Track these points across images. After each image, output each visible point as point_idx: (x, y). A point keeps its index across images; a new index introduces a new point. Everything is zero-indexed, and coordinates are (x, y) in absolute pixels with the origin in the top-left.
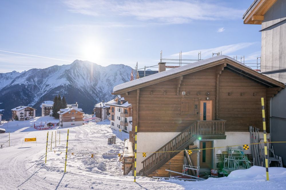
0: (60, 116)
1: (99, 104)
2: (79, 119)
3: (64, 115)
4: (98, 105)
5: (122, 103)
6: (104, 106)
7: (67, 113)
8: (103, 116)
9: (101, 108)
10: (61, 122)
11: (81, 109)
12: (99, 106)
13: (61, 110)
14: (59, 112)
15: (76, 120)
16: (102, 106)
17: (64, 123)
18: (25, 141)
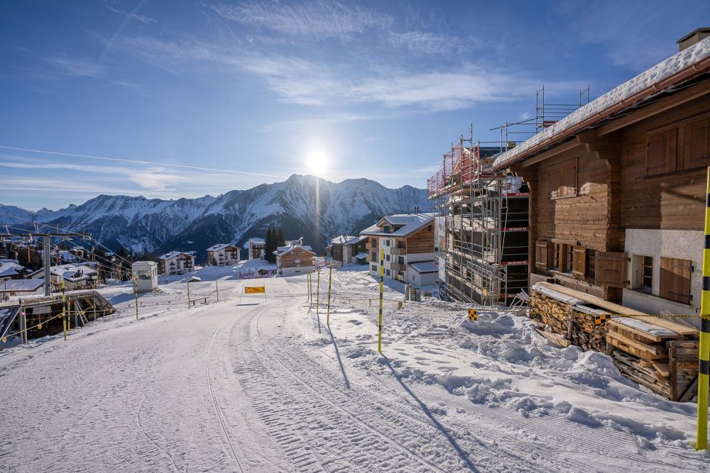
0: (278, 258)
1: (338, 238)
2: (306, 263)
3: (283, 257)
4: (336, 241)
6: (347, 242)
7: (289, 254)
8: (345, 258)
9: (342, 245)
10: (280, 267)
11: (309, 248)
12: (339, 242)
13: (279, 249)
14: (275, 252)
15: (303, 264)
16: (344, 241)
17: (284, 270)
18: (246, 292)
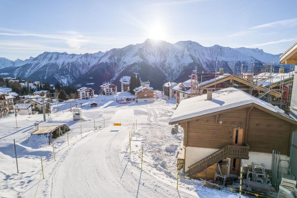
0: (136, 94)
1: (167, 83)
2: (150, 96)
3: (138, 93)
4: (166, 85)
5: (186, 90)
6: (171, 86)
7: (141, 91)
8: (171, 95)
9: (169, 88)
10: (137, 98)
11: (152, 88)
12: (168, 86)
13: (136, 89)
14: (134, 90)
15: (148, 97)
16: (170, 85)
17: (139, 100)
18: (114, 125)
